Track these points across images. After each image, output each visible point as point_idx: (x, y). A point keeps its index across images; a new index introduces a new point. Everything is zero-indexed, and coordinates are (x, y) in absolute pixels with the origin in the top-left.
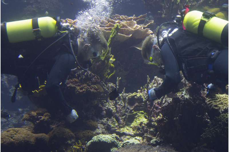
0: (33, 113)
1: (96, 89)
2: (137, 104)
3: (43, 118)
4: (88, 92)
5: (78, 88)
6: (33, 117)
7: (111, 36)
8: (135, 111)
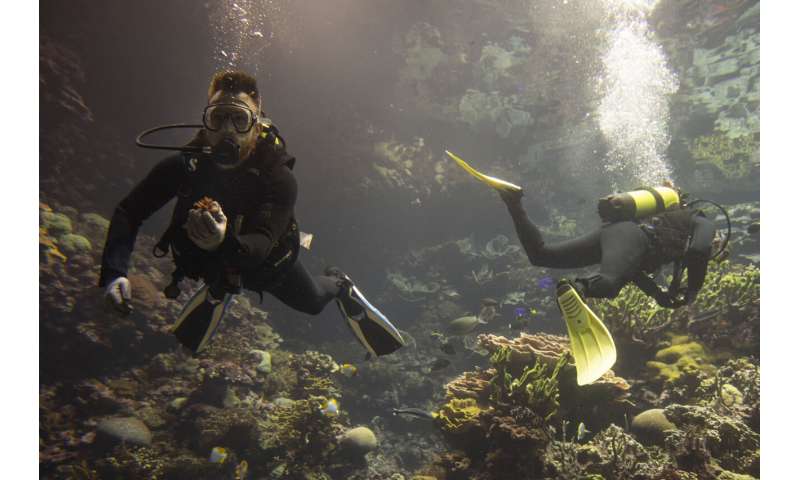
0: (448, 456)
1: (538, 436)
2: (590, 463)
3: (461, 465)
4: (528, 438)
5: (515, 431)
6: (448, 462)
7: (559, 365)
8: (589, 473)
